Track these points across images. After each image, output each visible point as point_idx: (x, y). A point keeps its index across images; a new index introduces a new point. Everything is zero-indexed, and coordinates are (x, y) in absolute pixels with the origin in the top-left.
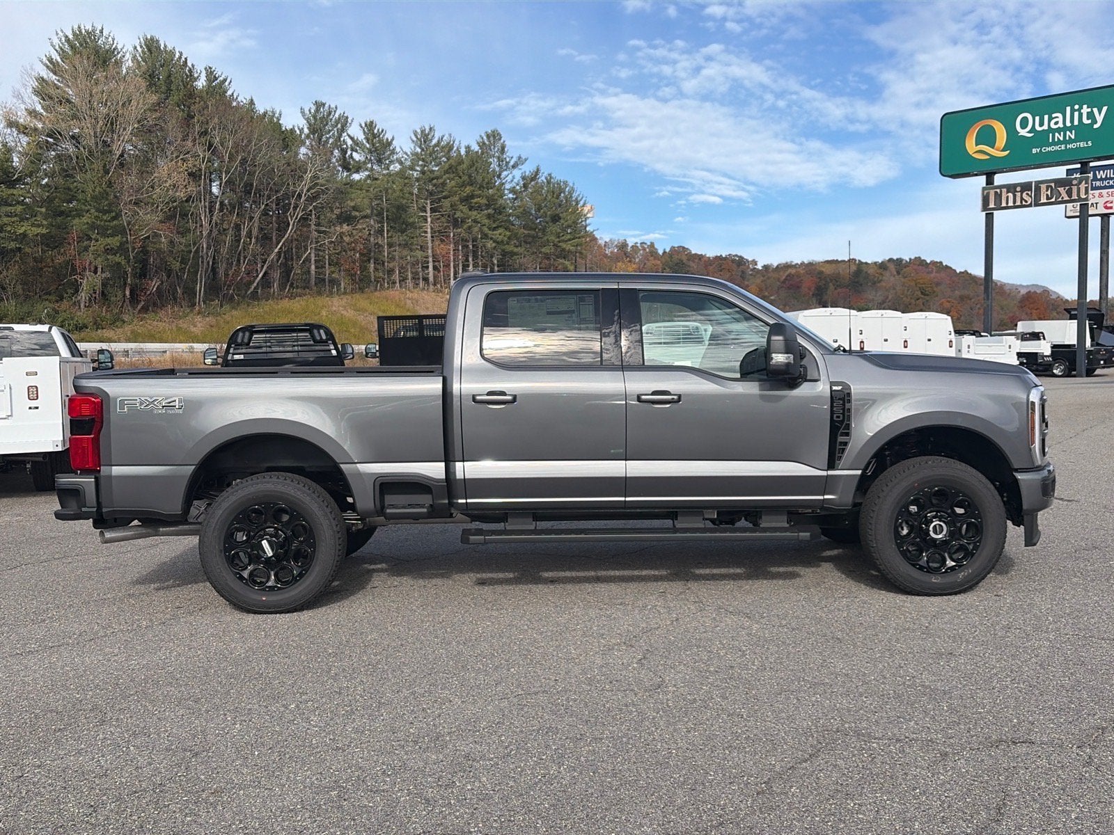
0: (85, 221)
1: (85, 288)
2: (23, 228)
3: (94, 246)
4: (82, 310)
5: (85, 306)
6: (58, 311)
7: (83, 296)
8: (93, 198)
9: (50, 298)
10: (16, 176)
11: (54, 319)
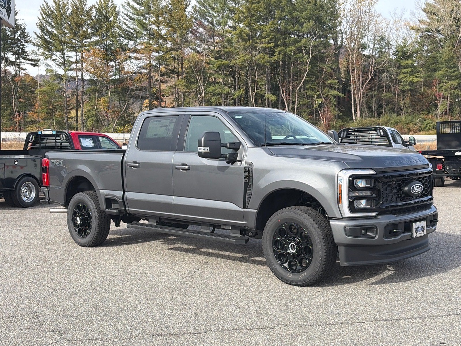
0: (441, 73)
1: (440, 108)
2: (411, 79)
3: (445, 85)
4: (438, 119)
5: (440, 117)
6: (425, 119)
7: (439, 111)
8: (445, 61)
9: (424, 112)
10: (409, 54)
11: (422, 123)
